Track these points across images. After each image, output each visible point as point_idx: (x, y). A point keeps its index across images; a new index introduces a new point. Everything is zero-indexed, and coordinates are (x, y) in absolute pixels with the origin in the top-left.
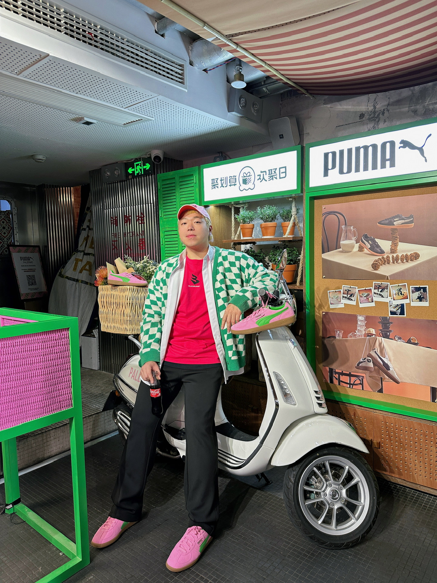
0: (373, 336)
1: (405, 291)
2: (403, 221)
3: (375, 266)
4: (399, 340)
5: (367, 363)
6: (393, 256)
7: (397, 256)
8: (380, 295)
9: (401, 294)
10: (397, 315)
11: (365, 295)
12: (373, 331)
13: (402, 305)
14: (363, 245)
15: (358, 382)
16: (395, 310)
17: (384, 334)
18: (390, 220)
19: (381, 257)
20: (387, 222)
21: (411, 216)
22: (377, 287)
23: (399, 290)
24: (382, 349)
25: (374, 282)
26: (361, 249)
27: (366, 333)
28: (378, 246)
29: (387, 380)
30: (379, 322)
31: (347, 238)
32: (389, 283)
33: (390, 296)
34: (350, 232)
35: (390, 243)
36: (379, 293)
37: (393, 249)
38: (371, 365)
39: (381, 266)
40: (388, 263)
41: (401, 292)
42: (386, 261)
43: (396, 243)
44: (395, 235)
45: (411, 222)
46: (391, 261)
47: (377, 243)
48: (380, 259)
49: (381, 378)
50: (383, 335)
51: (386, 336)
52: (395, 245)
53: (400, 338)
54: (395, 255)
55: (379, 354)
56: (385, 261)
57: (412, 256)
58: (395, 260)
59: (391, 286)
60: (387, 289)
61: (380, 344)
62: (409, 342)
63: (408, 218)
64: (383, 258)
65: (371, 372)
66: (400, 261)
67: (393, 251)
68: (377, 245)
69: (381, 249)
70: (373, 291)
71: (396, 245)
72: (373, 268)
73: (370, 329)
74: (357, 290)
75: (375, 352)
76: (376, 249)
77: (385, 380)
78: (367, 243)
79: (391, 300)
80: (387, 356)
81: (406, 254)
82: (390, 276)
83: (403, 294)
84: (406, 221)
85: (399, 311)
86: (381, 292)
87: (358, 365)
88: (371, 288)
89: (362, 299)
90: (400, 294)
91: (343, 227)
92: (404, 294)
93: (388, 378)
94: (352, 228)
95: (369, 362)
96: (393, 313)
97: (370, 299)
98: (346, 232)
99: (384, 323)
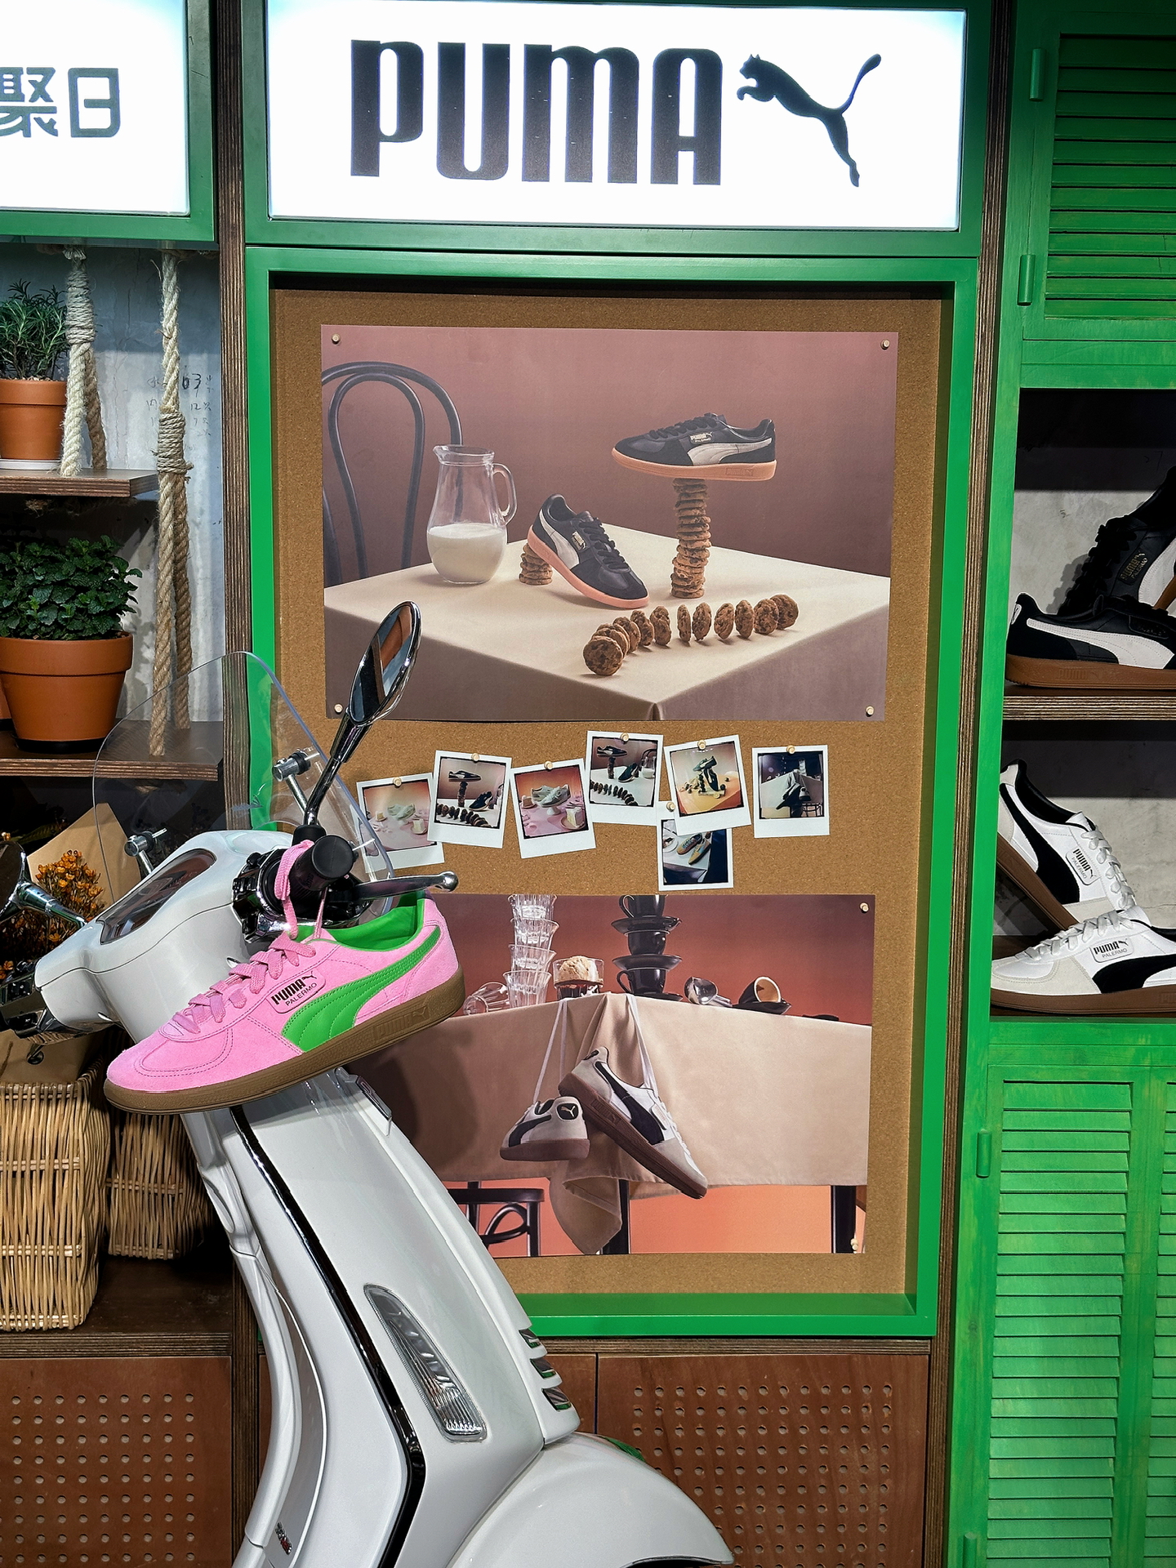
0: (590, 993)
1: (731, 774)
2: (730, 449)
3: (601, 657)
4: (704, 999)
5: (558, 1126)
6: (682, 613)
7: (702, 612)
8: (620, 793)
9: (714, 786)
10: (695, 881)
11: (548, 799)
12: (587, 968)
13: (719, 837)
14: (542, 549)
15: (514, 1221)
16: (684, 861)
17: (638, 976)
18: (670, 437)
19: (627, 615)
20: (659, 444)
21: (765, 429)
22: (605, 758)
23: (706, 768)
24: (628, 1047)
25: (591, 734)
26: (534, 571)
27: (556, 980)
28: (617, 562)
29: (648, 1190)
30: (617, 924)
31: (460, 511)
32: (660, 738)
33: (665, 795)
34: (480, 485)
35: (669, 547)
36: (614, 783)
37: (682, 578)
38: (578, 1129)
39: (626, 658)
40: (662, 643)
41: (714, 776)
42: (651, 635)
43: (698, 550)
44: (693, 513)
45: (765, 455)
46: (675, 634)
47: (612, 544)
48: (623, 621)
49: (623, 1184)
50: (633, 983)
51: (648, 986)
52: (692, 557)
53: (708, 990)
54: (691, 607)
55: (613, 1070)
56: (646, 632)
57: (766, 611)
58: (695, 629)
59: (668, 749)
60: (652, 763)
61: (621, 1026)
62: (747, 1002)
63: (755, 434)
64: (639, 617)
65: (575, 1162)
66: (712, 633)
67: (685, 586)
68: (608, 555)
69: (629, 578)
70: (586, 775)
71: (696, 560)
72: (589, 664)
73: (573, 960)
74: (510, 773)
75: (599, 1065)
76: (604, 575)
77: (639, 1192)
78: (564, 541)
79: (668, 815)
80: (650, 1078)
81: (742, 604)
82: (670, 704)
83: (723, 788)
84: (744, 448)
85: (704, 864)
86: (623, 778)
87: (515, 1139)
88: (579, 762)
89: (535, 816)
90: (707, 786)
91: (442, 451)
92: (727, 785)
93: (651, 1176)
94: (487, 460)
95: (567, 1116)
96: (674, 875)
97: (571, 813)
98: (459, 483)
99: (638, 927)
